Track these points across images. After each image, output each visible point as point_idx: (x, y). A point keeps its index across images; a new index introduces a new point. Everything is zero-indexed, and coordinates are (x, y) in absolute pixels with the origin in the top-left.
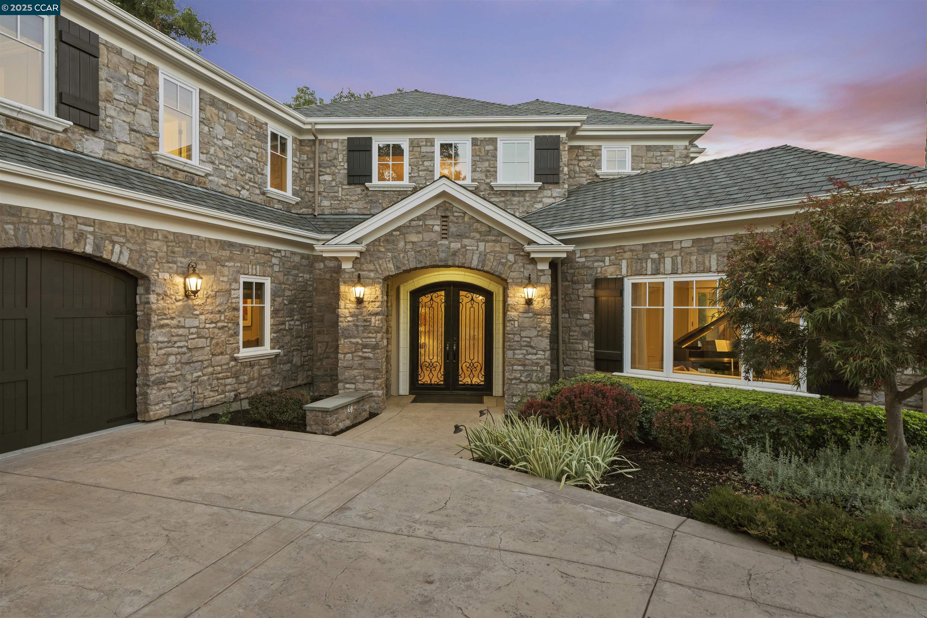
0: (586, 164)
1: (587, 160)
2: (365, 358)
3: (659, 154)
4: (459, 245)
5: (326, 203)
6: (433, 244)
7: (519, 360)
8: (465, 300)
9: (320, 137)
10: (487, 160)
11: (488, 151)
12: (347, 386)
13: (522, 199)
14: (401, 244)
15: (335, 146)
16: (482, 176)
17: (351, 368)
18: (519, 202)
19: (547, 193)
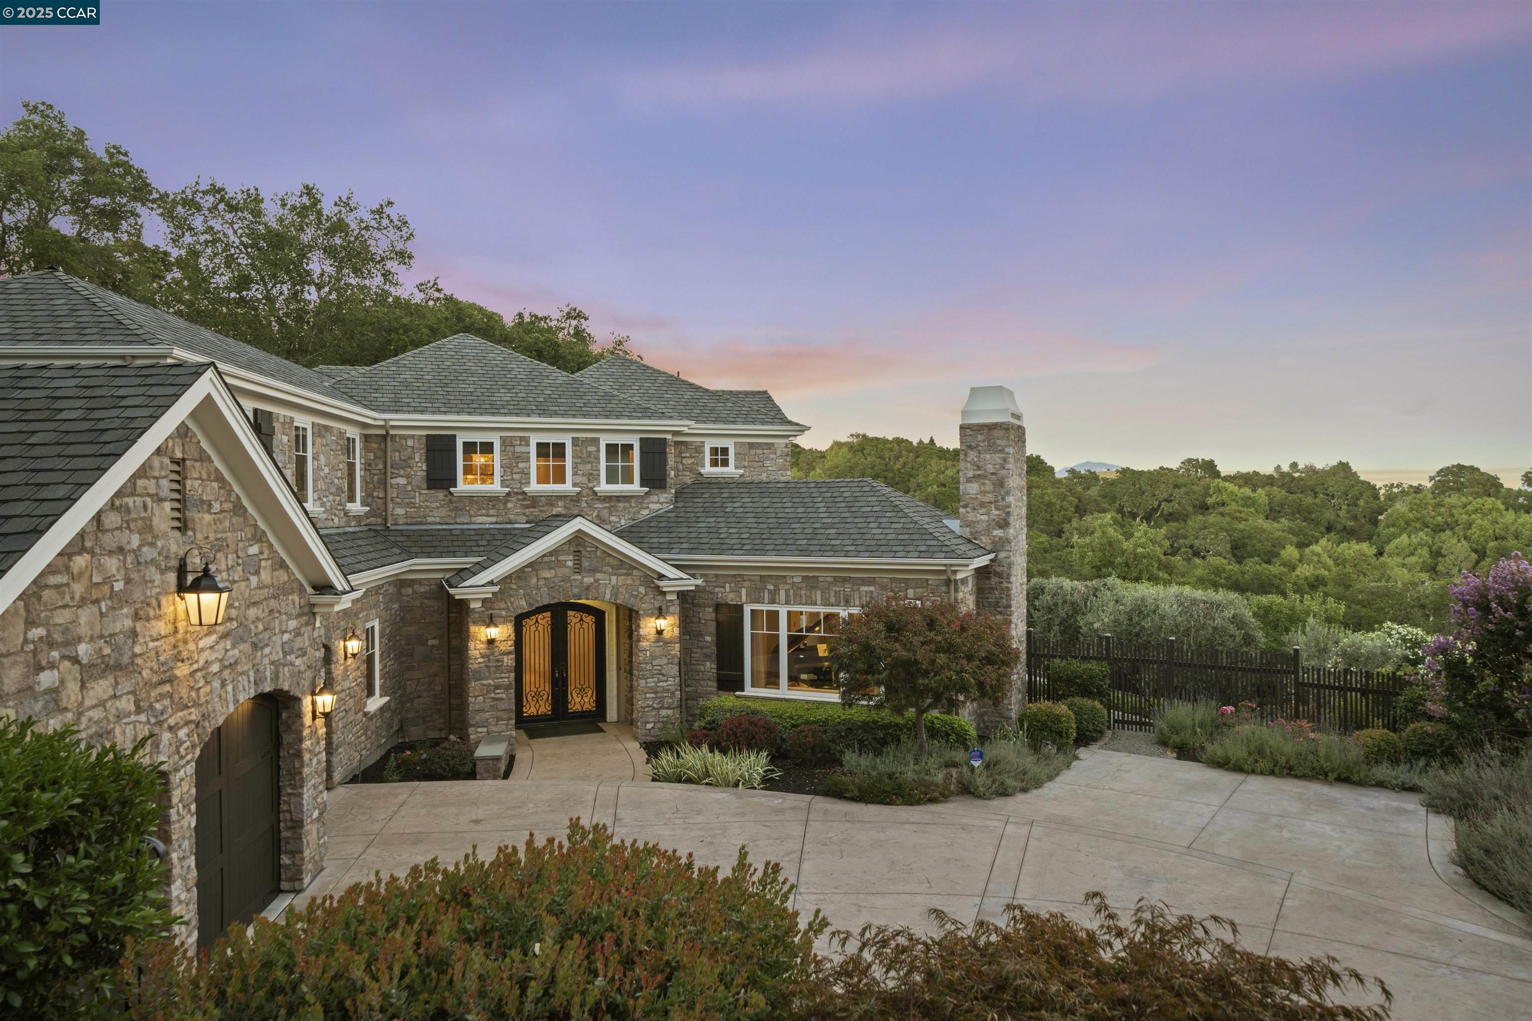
0: (690, 461)
1: (691, 457)
2: (498, 699)
3: (760, 452)
4: (592, 580)
5: (400, 511)
6: (566, 579)
7: (651, 688)
8: (574, 620)
9: (392, 432)
10: (589, 462)
11: (590, 452)
12: (479, 730)
13: (627, 505)
14: (534, 581)
15: (410, 443)
16: (584, 480)
17: (482, 711)
18: (625, 508)
19: (654, 498)
